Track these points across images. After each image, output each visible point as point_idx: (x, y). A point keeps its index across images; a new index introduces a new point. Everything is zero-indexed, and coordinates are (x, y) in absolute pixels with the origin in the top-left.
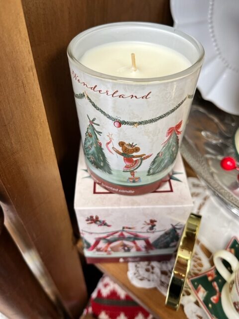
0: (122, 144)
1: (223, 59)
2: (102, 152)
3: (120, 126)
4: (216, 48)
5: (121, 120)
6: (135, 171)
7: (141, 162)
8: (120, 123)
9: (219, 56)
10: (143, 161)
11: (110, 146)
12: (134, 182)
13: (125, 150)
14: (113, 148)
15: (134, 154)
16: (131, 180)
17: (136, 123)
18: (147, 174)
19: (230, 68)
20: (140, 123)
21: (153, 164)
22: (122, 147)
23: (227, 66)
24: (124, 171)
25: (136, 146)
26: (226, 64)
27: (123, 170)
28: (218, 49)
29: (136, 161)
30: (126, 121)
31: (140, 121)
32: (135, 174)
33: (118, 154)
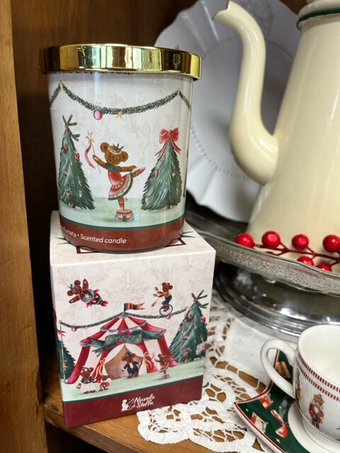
0: (104, 147)
1: (210, 161)
2: (81, 170)
3: (101, 117)
4: (200, 150)
5: (102, 107)
6: (124, 197)
7: (132, 181)
8: (100, 112)
9: (205, 158)
10: (134, 179)
11: (90, 154)
12: (125, 220)
13: (109, 156)
14: (94, 156)
15: (122, 164)
16: (121, 216)
17: (119, 110)
18: (141, 205)
19: (220, 170)
20: (125, 111)
21: (148, 189)
22: (105, 152)
23: (216, 168)
24: (110, 199)
25: (123, 150)
26: (215, 166)
27: (108, 197)
28: (203, 150)
29: (125, 177)
30: (108, 108)
31: (125, 108)
32: (125, 203)
33: (100, 167)
